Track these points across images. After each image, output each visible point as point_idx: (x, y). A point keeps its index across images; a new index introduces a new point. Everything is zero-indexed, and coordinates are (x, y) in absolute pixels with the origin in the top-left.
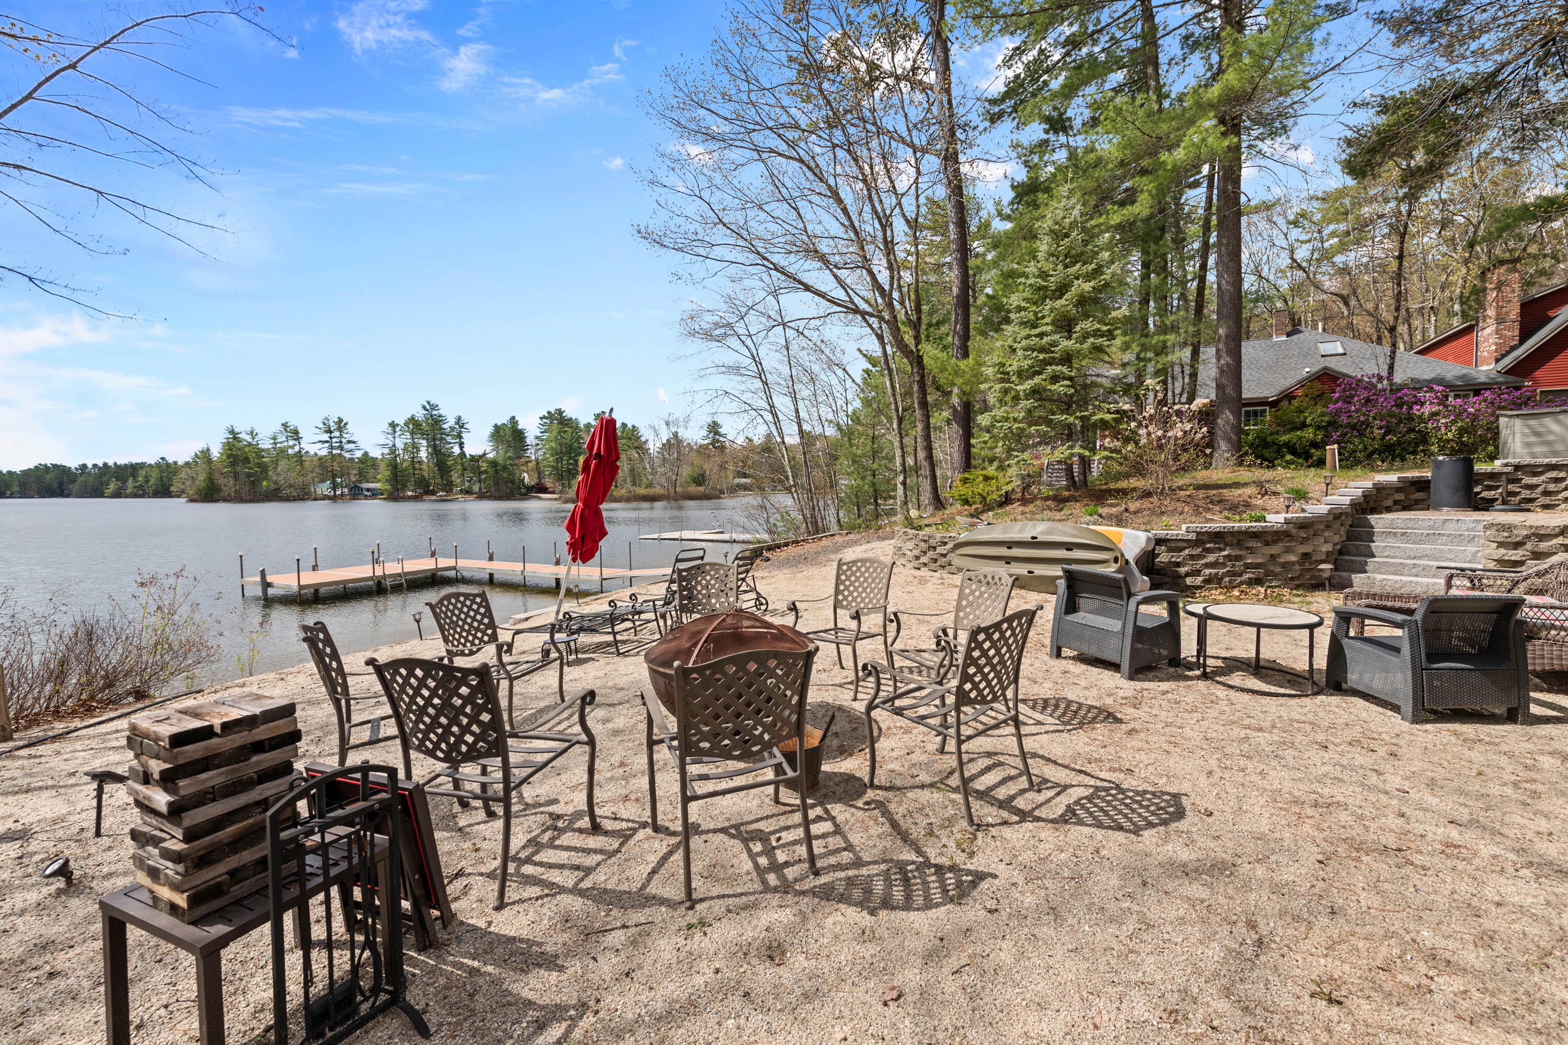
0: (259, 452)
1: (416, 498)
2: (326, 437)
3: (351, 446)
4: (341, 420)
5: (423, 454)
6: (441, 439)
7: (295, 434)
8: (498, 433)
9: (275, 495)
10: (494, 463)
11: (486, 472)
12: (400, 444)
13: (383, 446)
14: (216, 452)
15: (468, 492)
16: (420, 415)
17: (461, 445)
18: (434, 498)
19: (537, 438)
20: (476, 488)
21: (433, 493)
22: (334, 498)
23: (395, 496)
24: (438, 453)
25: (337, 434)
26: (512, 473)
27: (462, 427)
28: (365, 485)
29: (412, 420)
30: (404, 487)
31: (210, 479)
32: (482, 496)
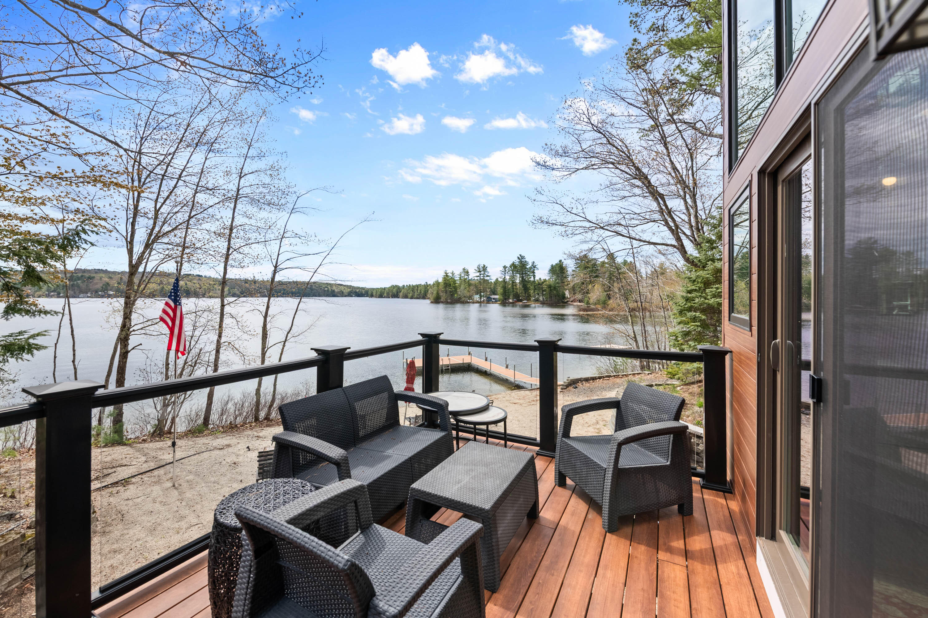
0: (455, 282)
1: (513, 304)
2: (478, 274)
3: (488, 278)
4: (484, 266)
5: (518, 282)
6: (526, 274)
7: (467, 273)
8: (553, 269)
9: (459, 301)
10: (550, 285)
11: (545, 290)
13: (500, 277)
14: (440, 280)
15: (537, 300)
16: (517, 262)
17: (534, 276)
18: (520, 304)
19: (573, 271)
20: (541, 299)
21: (521, 301)
22: (480, 302)
23: (504, 302)
24: (524, 280)
25: (483, 272)
26: (557, 291)
27: (535, 267)
28: (493, 297)
29: (513, 265)
30: (509, 298)
31: (438, 293)
32: (543, 303)
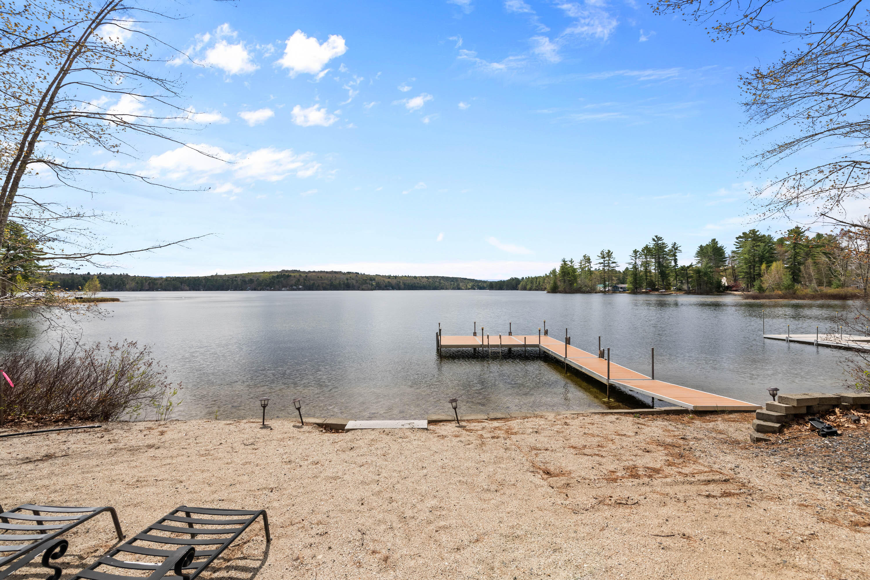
0: (574, 270)
1: (646, 293)
2: (602, 261)
3: (614, 265)
4: (609, 251)
5: (652, 268)
6: (663, 258)
7: (589, 260)
8: (702, 252)
9: (579, 291)
10: (698, 271)
11: (691, 277)
12: (639, 262)
13: (630, 264)
14: (558, 270)
15: (679, 290)
16: (651, 245)
17: (676, 261)
18: (657, 293)
19: (733, 252)
20: (685, 287)
21: (657, 290)
22: (604, 292)
23: (635, 291)
24: (660, 265)
25: (607, 259)
26: (710, 278)
27: (676, 249)
28: (620, 286)
29: (646, 248)
30: (641, 287)
31: (555, 283)
32: (688, 292)
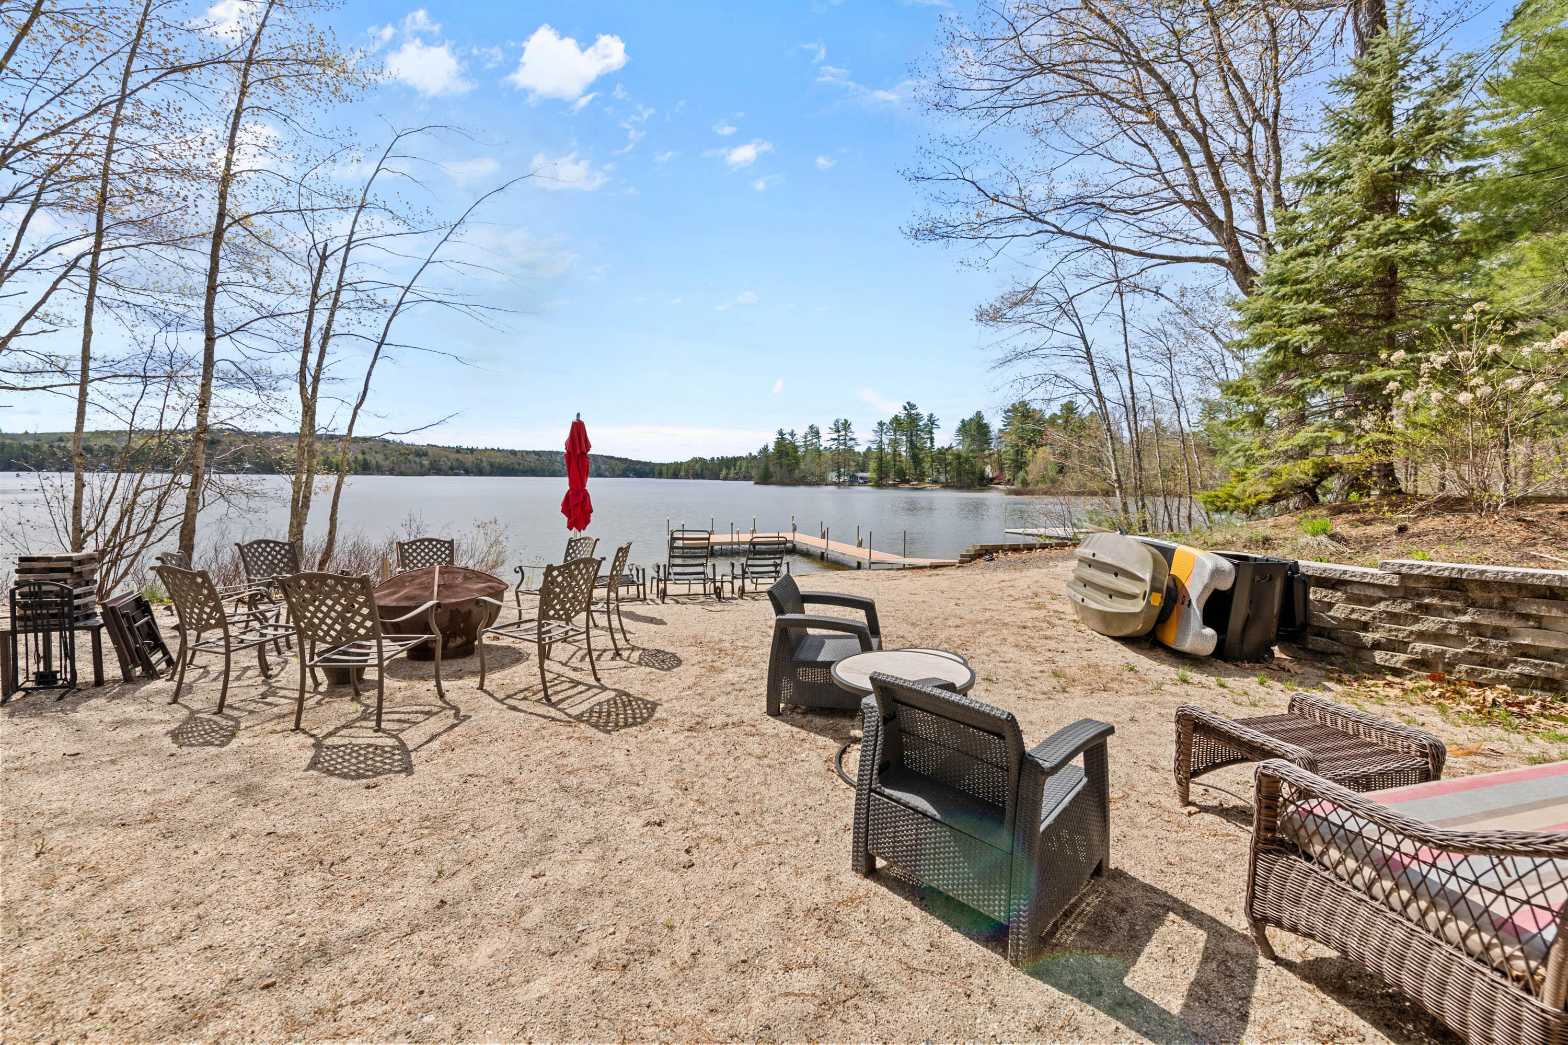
0: (796, 449)
1: (894, 486)
2: (835, 436)
3: (852, 443)
4: (846, 421)
5: (903, 449)
6: (917, 435)
7: (817, 434)
8: (964, 428)
9: (802, 481)
10: (958, 456)
11: (950, 464)
12: (886, 440)
13: (873, 442)
14: (771, 448)
15: (935, 482)
16: (902, 414)
17: (932, 439)
18: (907, 486)
19: (1001, 431)
20: (942, 478)
21: (908, 482)
22: (838, 484)
23: (879, 483)
24: (912, 446)
25: (843, 433)
26: (972, 465)
27: (933, 423)
28: (860, 474)
29: (896, 419)
30: (887, 477)
31: (766, 468)
32: (946, 486)
